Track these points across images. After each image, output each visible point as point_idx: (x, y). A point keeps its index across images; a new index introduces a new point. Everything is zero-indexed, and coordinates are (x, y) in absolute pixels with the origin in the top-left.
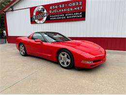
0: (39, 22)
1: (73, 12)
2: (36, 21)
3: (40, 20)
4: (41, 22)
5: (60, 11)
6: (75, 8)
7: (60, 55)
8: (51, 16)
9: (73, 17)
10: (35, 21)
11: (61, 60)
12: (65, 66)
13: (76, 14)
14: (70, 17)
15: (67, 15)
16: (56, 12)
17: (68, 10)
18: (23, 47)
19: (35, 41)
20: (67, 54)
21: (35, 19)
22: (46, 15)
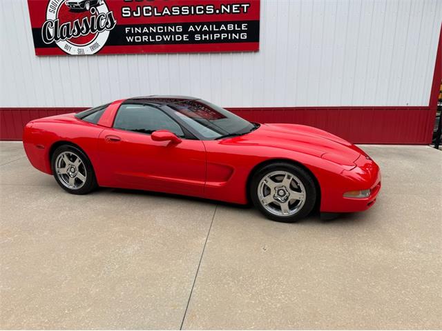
0: (74, 50)
1: (218, 20)
2: (62, 44)
3: (81, 41)
4: (87, 49)
5: (166, 11)
6: (223, 7)
7: (263, 181)
8: (130, 30)
9: (215, 37)
10: (54, 45)
11: (265, 196)
12: (286, 214)
13: (226, 28)
14: (207, 37)
15: (195, 28)
16: (150, 14)
17: (198, 13)
18: (77, 160)
19: (152, 136)
20: (293, 176)
21: (57, 39)
22: (107, 23)
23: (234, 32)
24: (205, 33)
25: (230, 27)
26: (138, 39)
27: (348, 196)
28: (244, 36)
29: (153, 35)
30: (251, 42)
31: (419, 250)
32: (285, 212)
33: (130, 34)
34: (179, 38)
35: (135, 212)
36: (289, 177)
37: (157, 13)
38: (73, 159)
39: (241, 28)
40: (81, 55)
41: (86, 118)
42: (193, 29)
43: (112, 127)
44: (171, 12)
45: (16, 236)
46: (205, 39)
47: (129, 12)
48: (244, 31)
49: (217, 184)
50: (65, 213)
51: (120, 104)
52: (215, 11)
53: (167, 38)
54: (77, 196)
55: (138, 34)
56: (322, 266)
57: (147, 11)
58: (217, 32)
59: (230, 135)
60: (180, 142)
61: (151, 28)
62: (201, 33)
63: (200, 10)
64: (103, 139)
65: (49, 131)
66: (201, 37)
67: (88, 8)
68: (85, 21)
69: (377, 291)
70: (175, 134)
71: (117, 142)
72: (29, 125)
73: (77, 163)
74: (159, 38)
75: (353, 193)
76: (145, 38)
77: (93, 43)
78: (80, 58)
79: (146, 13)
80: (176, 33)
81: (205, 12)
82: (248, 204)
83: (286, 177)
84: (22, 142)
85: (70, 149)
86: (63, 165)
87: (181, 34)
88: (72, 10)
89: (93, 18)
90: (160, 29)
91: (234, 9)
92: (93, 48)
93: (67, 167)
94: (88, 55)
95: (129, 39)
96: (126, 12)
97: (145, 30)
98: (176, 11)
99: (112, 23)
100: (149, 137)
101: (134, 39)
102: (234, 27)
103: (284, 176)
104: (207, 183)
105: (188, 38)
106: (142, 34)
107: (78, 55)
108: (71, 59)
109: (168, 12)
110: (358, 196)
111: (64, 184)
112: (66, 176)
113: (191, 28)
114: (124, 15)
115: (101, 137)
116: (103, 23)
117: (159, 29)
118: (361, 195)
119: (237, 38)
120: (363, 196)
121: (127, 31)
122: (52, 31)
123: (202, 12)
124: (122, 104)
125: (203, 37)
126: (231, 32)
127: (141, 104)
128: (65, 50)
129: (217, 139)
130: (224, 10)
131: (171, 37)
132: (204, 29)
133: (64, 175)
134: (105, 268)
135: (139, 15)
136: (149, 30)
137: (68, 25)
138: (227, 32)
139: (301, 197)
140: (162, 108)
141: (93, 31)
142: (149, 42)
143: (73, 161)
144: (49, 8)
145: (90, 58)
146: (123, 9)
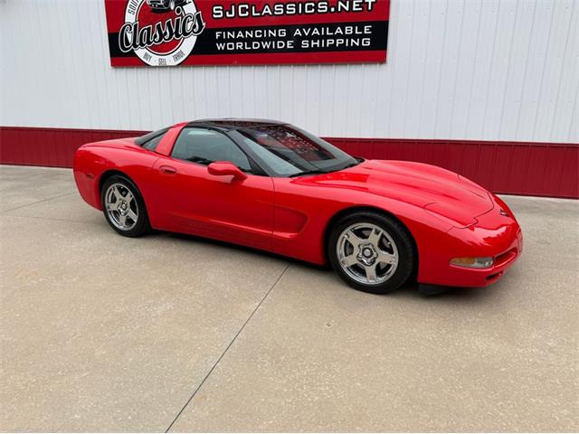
0: (154, 60)
1: (333, 21)
2: (141, 53)
3: (163, 49)
4: (170, 59)
5: (267, 10)
6: (340, 3)
7: (343, 235)
8: (222, 35)
9: (328, 43)
10: (132, 54)
11: (346, 255)
12: (372, 282)
13: (344, 31)
14: (318, 43)
15: (302, 32)
16: (247, 14)
17: (306, 11)
18: (129, 195)
19: (209, 169)
20: (382, 231)
21: (135, 46)
22: (195, 27)
23: (354, 36)
24: (316, 38)
25: (349, 30)
26: (230, 47)
27: (458, 263)
28: (367, 42)
29: (250, 41)
30: (376, 50)
31: (551, 349)
32: (371, 279)
33: (221, 40)
34: (281, 45)
35: (185, 263)
36: (377, 233)
37: (256, 12)
38: (124, 193)
39: (363, 31)
40: (162, 67)
41: (147, 144)
42: (300, 33)
43: (170, 156)
44: (273, 11)
45: (41, 280)
46: (315, 46)
47: (221, 12)
48: (367, 36)
49: (287, 235)
50: (106, 257)
52: (329, 9)
53: (266, 45)
54: (128, 239)
55: (231, 40)
56: (398, 355)
57: (244, 10)
58: (330, 37)
59: (312, 173)
60: (245, 178)
61: (247, 32)
62: (310, 38)
63: (310, 8)
64: (157, 171)
66: (310, 43)
67: (172, 8)
68: (169, 23)
69: (462, 397)
70: (239, 168)
71: (172, 175)
72: (80, 149)
73: (129, 198)
74: (256, 45)
75: (464, 260)
76: (239, 46)
77: (177, 52)
78: (161, 71)
79: (242, 13)
80: (278, 38)
81: (316, 11)
82: (325, 264)
83: (373, 231)
84: (72, 170)
85: (121, 181)
86: (114, 200)
87: (285, 40)
88: (154, 11)
89: (178, 20)
90: (259, 34)
91: (354, 5)
92: (176, 58)
93: (118, 202)
94: (171, 67)
95: (220, 47)
96: (218, 12)
97: (240, 35)
98: (279, 10)
99: (201, 26)
100: (205, 169)
101: (226, 47)
102: (354, 30)
103: (371, 229)
104: (275, 233)
105: (292, 44)
106: (235, 41)
107: (159, 67)
108: (150, 71)
109: (269, 12)
110: (472, 265)
111: (115, 224)
112: (116, 213)
113: (298, 32)
114: (215, 16)
115: (155, 168)
116: (189, 26)
117: (257, 34)
118: (476, 264)
119: (358, 44)
120: (481, 266)
121: (217, 36)
122: (130, 37)
123: (313, 10)
125: (313, 43)
126: (349, 37)
127: (206, 128)
128: (144, 60)
129: (291, 177)
130: (341, 7)
131: (272, 44)
132: (314, 33)
133: (115, 212)
134: (123, 328)
135: (233, 15)
136: (244, 35)
137: (149, 29)
138: (344, 37)
139: (392, 259)
140: (230, 133)
141: (178, 36)
142: (244, 51)
143: (125, 196)
144: (128, 8)
145: (172, 70)
146: (215, 8)
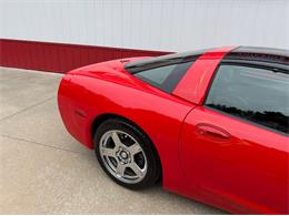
38: (128, 142)
41: (141, 74)
43: (202, 104)
51: (218, 61)
65: (93, 91)
85: (126, 129)
112: (114, 160)
124: (222, 63)
143: (128, 145)
